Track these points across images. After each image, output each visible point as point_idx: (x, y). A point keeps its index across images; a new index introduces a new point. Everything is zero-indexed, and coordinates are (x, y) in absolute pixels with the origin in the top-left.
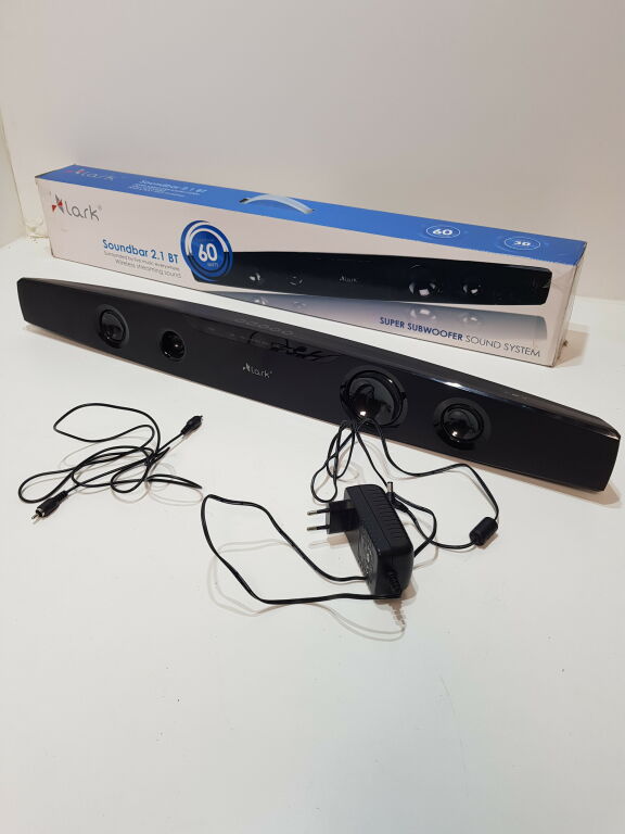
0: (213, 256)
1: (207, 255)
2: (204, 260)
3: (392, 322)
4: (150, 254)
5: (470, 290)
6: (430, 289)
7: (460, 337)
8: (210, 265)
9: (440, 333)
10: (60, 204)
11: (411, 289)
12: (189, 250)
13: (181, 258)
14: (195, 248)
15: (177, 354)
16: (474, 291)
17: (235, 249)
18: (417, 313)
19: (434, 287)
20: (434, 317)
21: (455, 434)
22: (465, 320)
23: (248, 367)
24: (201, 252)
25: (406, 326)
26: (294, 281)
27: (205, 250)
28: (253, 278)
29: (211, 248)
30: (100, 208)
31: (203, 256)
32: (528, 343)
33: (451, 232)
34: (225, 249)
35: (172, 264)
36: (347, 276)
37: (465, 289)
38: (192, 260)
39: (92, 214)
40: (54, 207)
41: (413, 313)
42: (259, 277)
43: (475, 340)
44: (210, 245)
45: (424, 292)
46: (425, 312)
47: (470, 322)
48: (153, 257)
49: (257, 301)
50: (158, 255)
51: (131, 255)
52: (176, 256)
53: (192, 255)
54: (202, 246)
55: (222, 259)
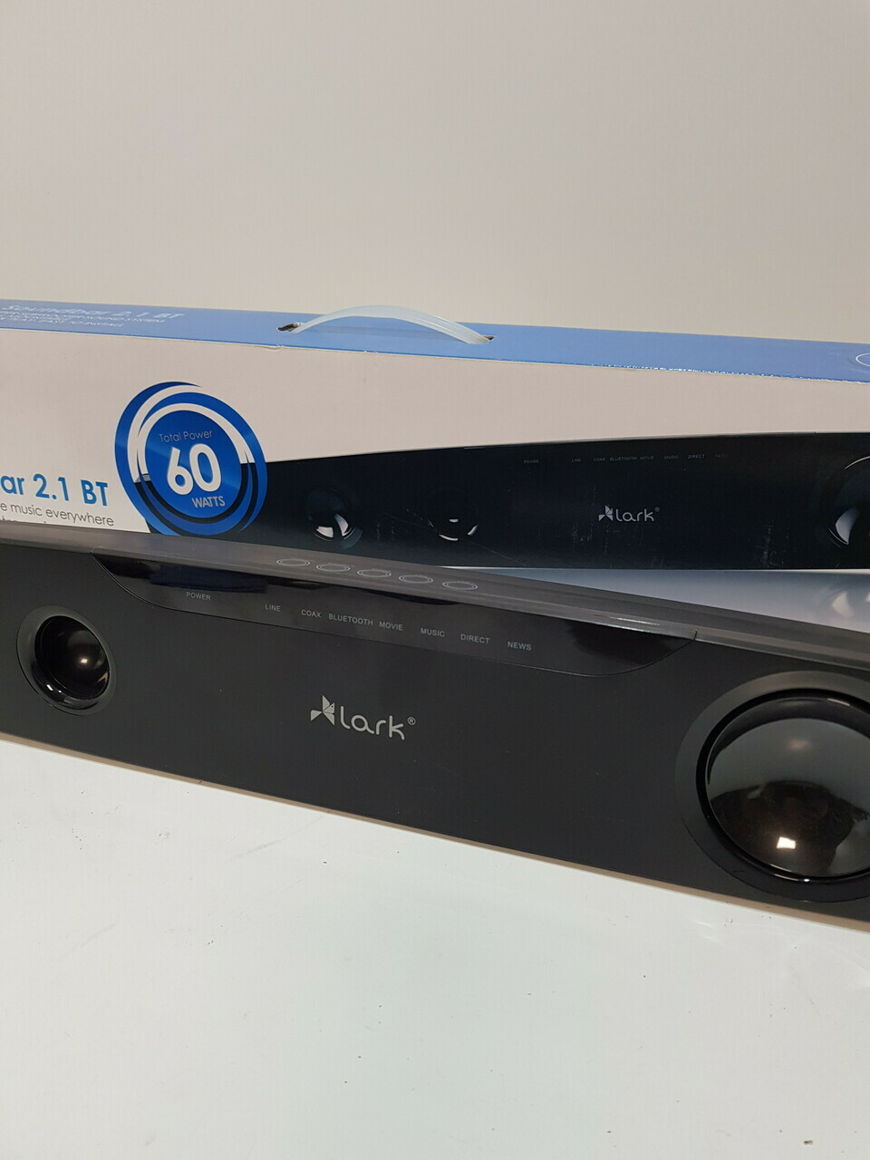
0: (208, 478)
1: (190, 477)
2: (185, 490)
4: (31, 487)
8: (197, 503)
12: (138, 464)
13: (117, 491)
14: (157, 461)
17: (269, 457)
24: (174, 470)
26: (453, 530)
27: (184, 462)
28: (327, 532)
29: (203, 458)
31: (180, 480)
34: (245, 455)
35: (97, 510)
38: (148, 493)
42: (344, 526)
44: (198, 449)
48: (40, 494)
50: (54, 488)
52: (102, 485)
53: (147, 479)
54: (175, 453)
55: (236, 485)
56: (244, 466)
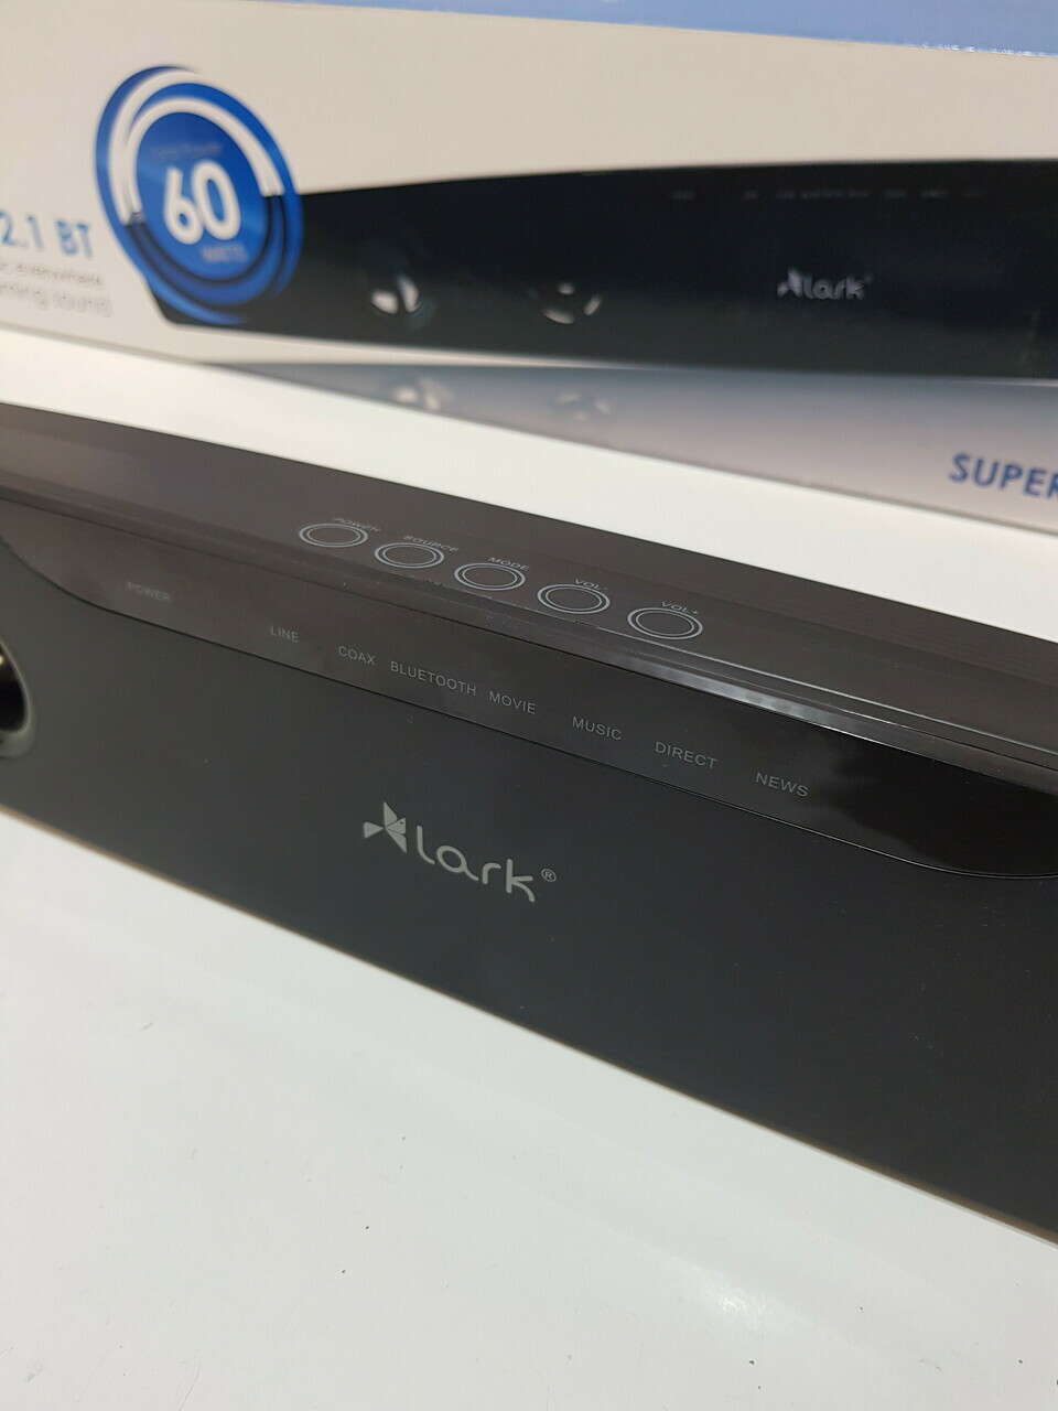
1: (198, 213)
3: (1011, 472)
8: (212, 255)
12: (128, 202)
13: (103, 235)
14: (151, 191)
17: (306, 182)
24: (174, 204)
26: (562, 303)
27: (187, 192)
28: (385, 302)
29: (212, 186)
31: (183, 219)
34: (269, 183)
35: (78, 263)
36: (813, 271)
38: (144, 240)
42: (410, 294)
44: (204, 171)
48: (6, 239)
49: (407, 395)
50: (21, 231)
52: (83, 227)
53: (141, 218)
54: (174, 178)
56: (268, 198)
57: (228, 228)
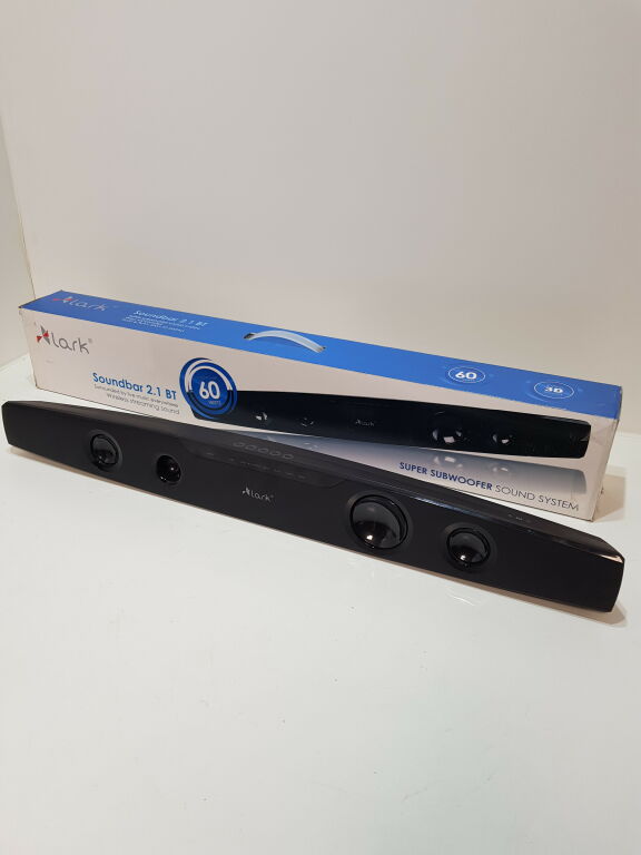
0: (215, 394)
1: (208, 392)
2: (206, 397)
3: (413, 467)
4: (146, 390)
5: (500, 439)
6: (456, 437)
7: (489, 486)
8: (211, 403)
9: (466, 481)
10: (46, 335)
11: (435, 435)
12: (188, 386)
13: (179, 394)
14: (196, 385)
15: (173, 477)
16: (505, 441)
17: (238, 389)
18: (442, 460)
19: (460, 435)
20: (460, 466)
21: (463, 557)
22: (495, 470)
23: (248, 492)
24: (202, 389)
25: (429, 472)
26: (305, 422)
27: (206, 387)
28: (259, 418)
29: (213, 387)
30: (90, 340)
31: (204, 393)
32: (565, 496)
33: (475, 376)
34: (229, 387)
35: (171, 401)
36: (363, 420)
37: (495, 438)
39: (81, 347)
40: (39, 338)
41: (436, 460)
42: (266, 417)
43: (506, 491)
44: (211, 383)
45: (449, 440)
46: (448, 459)
47: (500, 472)
48: (149, 392)
50: (154, 391)
51: (125, 390)
52: (174, 392)
53: (192, 391)
54: (203, 384)
55: (226, 397)
56: (229, 391)
57: (217, 397)
